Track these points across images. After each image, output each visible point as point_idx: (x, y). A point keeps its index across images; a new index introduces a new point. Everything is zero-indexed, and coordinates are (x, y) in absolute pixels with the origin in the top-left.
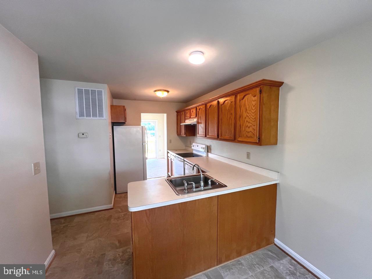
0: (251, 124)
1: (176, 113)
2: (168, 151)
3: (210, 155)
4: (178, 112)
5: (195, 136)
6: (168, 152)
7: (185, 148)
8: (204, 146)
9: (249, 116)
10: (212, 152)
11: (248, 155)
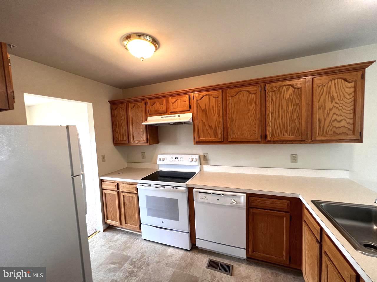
0: (344, 118)
1: (110, 104)
2: (102, 178)
3: (206, 168)
4: (114, 104)
5: (158, 143)
6: (101, 181)
7: (126, 166)
8: (197, 157)
9: (339, 107)
10: (211, 162)
11: (294, 159)
